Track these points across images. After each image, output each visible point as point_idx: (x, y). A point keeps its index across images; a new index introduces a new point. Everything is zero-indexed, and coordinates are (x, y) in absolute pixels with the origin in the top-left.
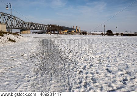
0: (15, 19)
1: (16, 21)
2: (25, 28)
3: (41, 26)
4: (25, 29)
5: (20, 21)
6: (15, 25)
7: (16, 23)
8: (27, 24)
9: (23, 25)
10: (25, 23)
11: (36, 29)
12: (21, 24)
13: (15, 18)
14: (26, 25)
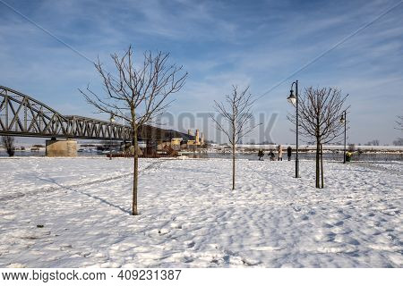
0: (28, 106)
1: (32, 110)
2: (61, 133)
3: (101, 128)
4: (61, 136)
5: (44, 110)
6: (29, 123)
7: (30, 117)
8: (66, 121)
9: (53, 123)
10: (61, 119)
11: (86, 135)
12: (47, 121)
13: (27, 102)
14: (64, 123)
